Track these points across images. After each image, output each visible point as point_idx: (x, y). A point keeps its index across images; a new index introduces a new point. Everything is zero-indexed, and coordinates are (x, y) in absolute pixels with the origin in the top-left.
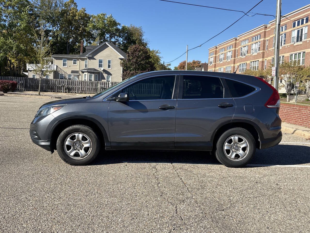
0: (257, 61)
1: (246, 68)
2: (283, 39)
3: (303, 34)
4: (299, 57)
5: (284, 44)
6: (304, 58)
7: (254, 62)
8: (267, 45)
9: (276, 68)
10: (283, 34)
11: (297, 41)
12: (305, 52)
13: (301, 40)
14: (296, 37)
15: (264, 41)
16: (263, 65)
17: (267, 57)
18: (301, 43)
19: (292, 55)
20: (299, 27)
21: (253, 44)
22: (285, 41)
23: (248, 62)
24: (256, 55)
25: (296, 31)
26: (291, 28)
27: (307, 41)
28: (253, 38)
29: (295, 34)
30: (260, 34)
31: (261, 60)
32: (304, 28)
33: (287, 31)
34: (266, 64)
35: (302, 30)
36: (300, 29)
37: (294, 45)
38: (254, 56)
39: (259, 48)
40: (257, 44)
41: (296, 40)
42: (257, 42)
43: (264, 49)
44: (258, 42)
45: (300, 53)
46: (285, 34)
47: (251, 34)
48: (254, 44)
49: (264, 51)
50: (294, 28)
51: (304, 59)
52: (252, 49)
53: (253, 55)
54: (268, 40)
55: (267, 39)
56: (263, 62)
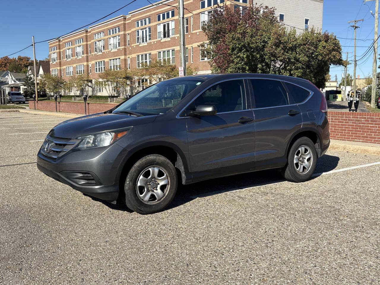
0: (118, 59)
1: (104, 67)
2: (147, 34)
3: (170, 29)
4: (168, 55)
5: (150, 39)
6: (174, 57)
7: (114, 59)
8: (128, 40)
9: (184, 68)
10: (147, 28)
11: (165, 37)
12: (174, 50)
13: (169, 36)
14: (163, 32)
15: (125, 35)
17: (130, 54)
18: (168, 39)
19: (160, 52)
20: (165, 21)
21: (110, 38)
22: (150, 36)
23: (106, 60)
24: (116, 52)
25: (162, 25)
26: (155, 21)
27: (175, 37)
28: (110, 31)
29: (160, 29)
30: (118, 26)
31: (122, 57)
32: (170, 22)
33: (151, 24)
34: (129, 62)
35: (168, 24)
36: (166, 23)
37: (162, 41)
38: (114, 52)
39: (119, 43)
40: (115, 38)
41: (162, 36)
42: (116, 36)
43: (125, 45)
44: (117, 36)
45: (168, 51)
46: (150, 28)
47: (107, 25)
48: (111, 38)
49: (125, 47)
50: (159, 22)
52: (110, 44)
53: (112, 51)
54: (128, 34)
55: (127, 32)
56: (125, 60)
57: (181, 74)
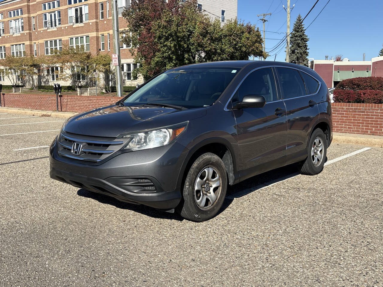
0: (22, 45)
1: (5, 53)
2: (57, 18)
3: (83, 14)
4: (82, 42)
5: (60, 24)
7: (16, 45)
8: (33, 24)
9: (118, 55)
10: (56, 12)
11: (77, 22)
12: (89, 36)
13: (81, 22)
14: (75, 17)
15: (29, 18)
16: (31, 50)
17: (37, 39)
18: (82, 25)
19: (73, 39)
20: (76, 5)
21: (11, 21)
22: (60, 20)
23: (7, 45)
24: (19, 36)
25: (74, 10)
26: (65, 5)
27: (89, 23)
28: (11, 13)
29: (72, 13)
30: (21, 8)
31: (27, 43)
32: (83, 7)
33: (61, 8)
34: (35, 48)
35: (81, 9)
36: (78, 7)
37: (74, 26)
38: (17, 37)
39: (22, 27)
40: (17, 21)
41: (74, 21)
42: (18, 19)
43: (30, 29)
44: (20, 19)
45: (82, 37)
46: (59, 12)
47: (7, 6)
48: (13, 21)
49: (30, 32)
50: (70, 6)
51: (89, 44)
52: (11, 28)
53: (14, 36)
54: (34, 18)
55: (32, 15)
56: (31, 46)
57: (115, 62)
